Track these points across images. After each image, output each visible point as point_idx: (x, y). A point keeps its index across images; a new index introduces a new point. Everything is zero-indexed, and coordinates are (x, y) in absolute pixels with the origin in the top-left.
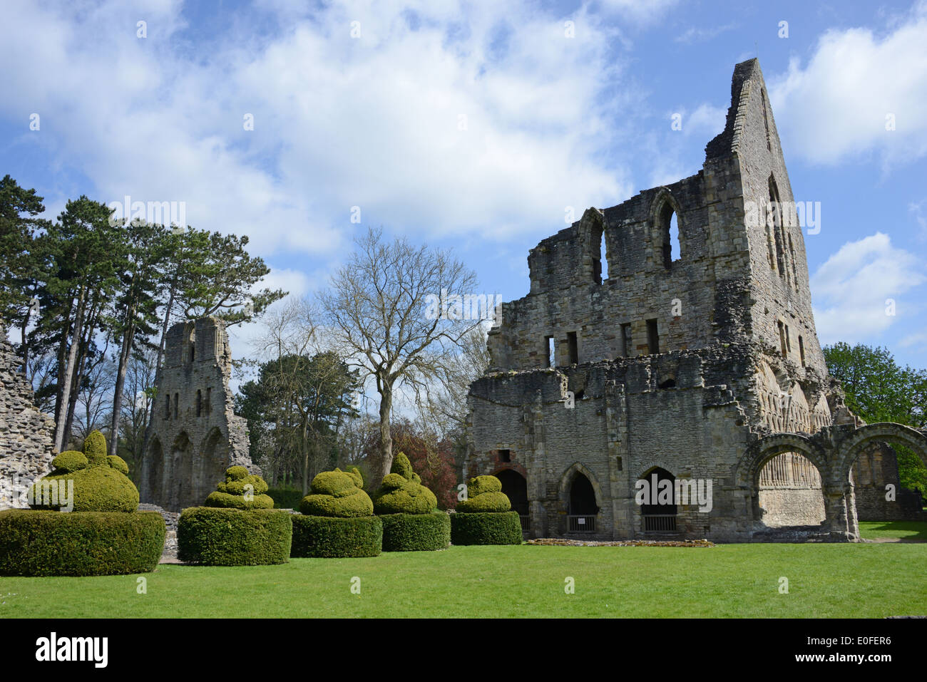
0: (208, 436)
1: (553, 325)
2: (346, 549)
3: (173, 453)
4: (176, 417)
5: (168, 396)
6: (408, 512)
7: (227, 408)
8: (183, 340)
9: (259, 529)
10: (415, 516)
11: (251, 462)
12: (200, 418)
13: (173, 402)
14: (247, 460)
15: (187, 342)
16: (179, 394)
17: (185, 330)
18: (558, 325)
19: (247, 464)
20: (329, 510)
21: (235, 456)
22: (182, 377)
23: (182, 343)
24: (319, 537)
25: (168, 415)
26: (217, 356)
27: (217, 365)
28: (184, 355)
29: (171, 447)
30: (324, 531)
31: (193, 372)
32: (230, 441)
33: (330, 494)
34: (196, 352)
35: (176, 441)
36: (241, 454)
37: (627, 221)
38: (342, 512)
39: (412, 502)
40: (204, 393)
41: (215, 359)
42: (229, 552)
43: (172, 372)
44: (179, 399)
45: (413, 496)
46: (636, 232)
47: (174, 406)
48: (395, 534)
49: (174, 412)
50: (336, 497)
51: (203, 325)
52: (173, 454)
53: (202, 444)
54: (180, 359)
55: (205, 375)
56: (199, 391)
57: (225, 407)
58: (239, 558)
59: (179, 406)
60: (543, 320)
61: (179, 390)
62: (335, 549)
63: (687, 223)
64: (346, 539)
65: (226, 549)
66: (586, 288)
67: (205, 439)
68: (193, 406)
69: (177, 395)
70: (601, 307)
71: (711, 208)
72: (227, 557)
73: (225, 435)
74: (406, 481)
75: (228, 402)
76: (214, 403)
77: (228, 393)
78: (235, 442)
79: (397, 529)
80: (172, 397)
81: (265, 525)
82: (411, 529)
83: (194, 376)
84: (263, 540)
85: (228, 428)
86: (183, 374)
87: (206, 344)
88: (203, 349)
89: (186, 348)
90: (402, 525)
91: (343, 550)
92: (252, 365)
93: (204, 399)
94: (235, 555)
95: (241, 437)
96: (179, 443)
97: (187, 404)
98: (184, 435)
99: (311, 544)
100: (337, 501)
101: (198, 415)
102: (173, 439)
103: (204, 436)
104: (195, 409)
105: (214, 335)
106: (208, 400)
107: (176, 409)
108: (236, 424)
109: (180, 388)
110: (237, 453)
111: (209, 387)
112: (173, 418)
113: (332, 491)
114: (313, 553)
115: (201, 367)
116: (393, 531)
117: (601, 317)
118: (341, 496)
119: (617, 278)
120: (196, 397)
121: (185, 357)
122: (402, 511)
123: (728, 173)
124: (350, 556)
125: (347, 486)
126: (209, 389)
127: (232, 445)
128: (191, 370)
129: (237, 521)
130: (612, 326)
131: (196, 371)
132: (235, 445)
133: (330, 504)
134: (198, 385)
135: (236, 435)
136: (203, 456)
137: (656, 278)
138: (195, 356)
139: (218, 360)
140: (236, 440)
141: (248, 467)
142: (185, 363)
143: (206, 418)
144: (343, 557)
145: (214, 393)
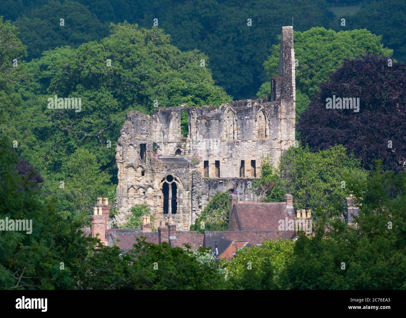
1: (209, 156)
18: (211, 156)
37: (246, 117)
46: (249, 123)
60: (204, 153)
63: (271, 124)
66: (226, 143)
70: (232, 152)
71: (282, 120)
117: (231, 156)
119: (239, 141)
123: (290, 108)
130: (236, 161)
137: (257, 143)
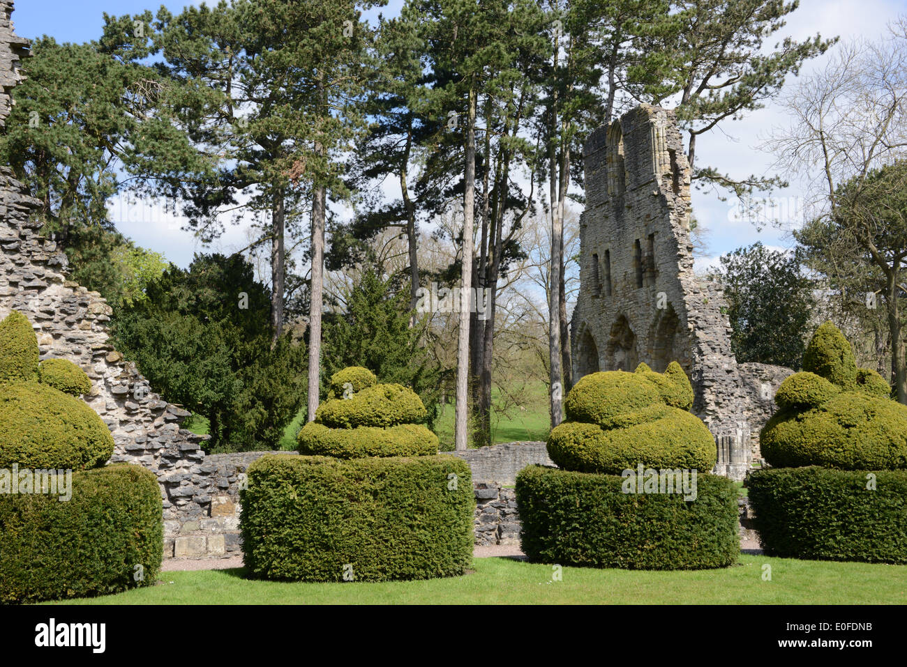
0: (656, 320)
2: (621, 549)
3: (612, 353)
4: (610, 291)
5: (596, 256)
6: (835, 464)
7: (681, 268)
8: (607, 156)
9: (357, 500)
10: (849, 474)
11: (735, 362)
12: (644, 289)
13: (604, 266)
14: (726, 359)
15: (614, 158)
16: (611, 251)
17: (609, 136)
19: (726, 366)
20: (585, 456)
21: (700, 352)
22: (611, 222)
23: (606, 161)
24: (559, 517)
25: (599, 288)
26: (659, 176)
27: (659, 192)
28: (610, 182)
29: (608, 343)
30: (567, 503)
31: (626, 210)
32: (690, 326)
33: (593, 421)
34: (627, 174)
35: (615, 333)
36: (713, 349)
38: (616, 461)
39: (843, 439)
40: (644, 244)
41: (655, 181)
42: (297, 550)
43: (598, 215)
44: (611, 257)
45: (847, 426)
47: (606, 272)
48: (800, 516)
49: (606, 283)
50: (604, 427)
51: (633, 122)
52: (611, 355)
53: (650, 335)
54: (606, 190)
55: (643, 213)
56: (637, 241)
57: (677, 267)
58: (317, 563)
59: (612, 271)
61: (609, 244)
62: (594, 547)
64: (614, 524)
65: (291, 544)
67: (653, 326)
68: (631, 270)
69: (607, 252)
72: (295, 562)
73: (681, 317)
74: (834, 388)
75: (681, 256)
76: (661, 261)
77: (680, 240)
78: (699, 329)
79: (802, 504)
80: (602, 258)
81: (375, 494)
82: (838, 506)
83: (628, 215)
84: (370, 525)
85: (684, 302)
86: (612, 216)
87: (641, 157)
88: (637, 167)
89: (612, 169)
90: (816, 494)
91: (613, 549)
92: (768, 188)
93: (646, 254)
94: (308, 559)
95: (711, 318)
96: (619, 335)
97: (623, 268)
98: (623, 321)
99: (546, 534)
100: (605, 437)
101: (640, 285)
102: (608, 329)
103: (651, 321)
104: (635, 275)
105: (650, 139)
106: (651, 257)
107: (609, 277)
108: (702, 294)
109: (610, 241)
110: (704, 347)
111: (650, 233)
112: (606, 293)
113: (595, 415)
114: (550, 553)
115: (636, 199)
116: (794, 507)
118: (616, 426)
120: (633, 252)
121: (612, 186)
122: (819, 461)
124: (632, 567)
125: (636, 401)
126: (651, 237)
127: (694, 333)
128: (623, 207)
129: (310, 484)
131: (629, 207)
132: (699, 333)
133: (590, 445)
134: (636, 233)
135: (700, 315)
136: (653, 356)
138: (627, 182)
139: (660, 182)
140: (700, 323)
141: (729, 372)
142: (614, 196)
143: (651, 288)
144: (615, 566)
145: (660, 241)
